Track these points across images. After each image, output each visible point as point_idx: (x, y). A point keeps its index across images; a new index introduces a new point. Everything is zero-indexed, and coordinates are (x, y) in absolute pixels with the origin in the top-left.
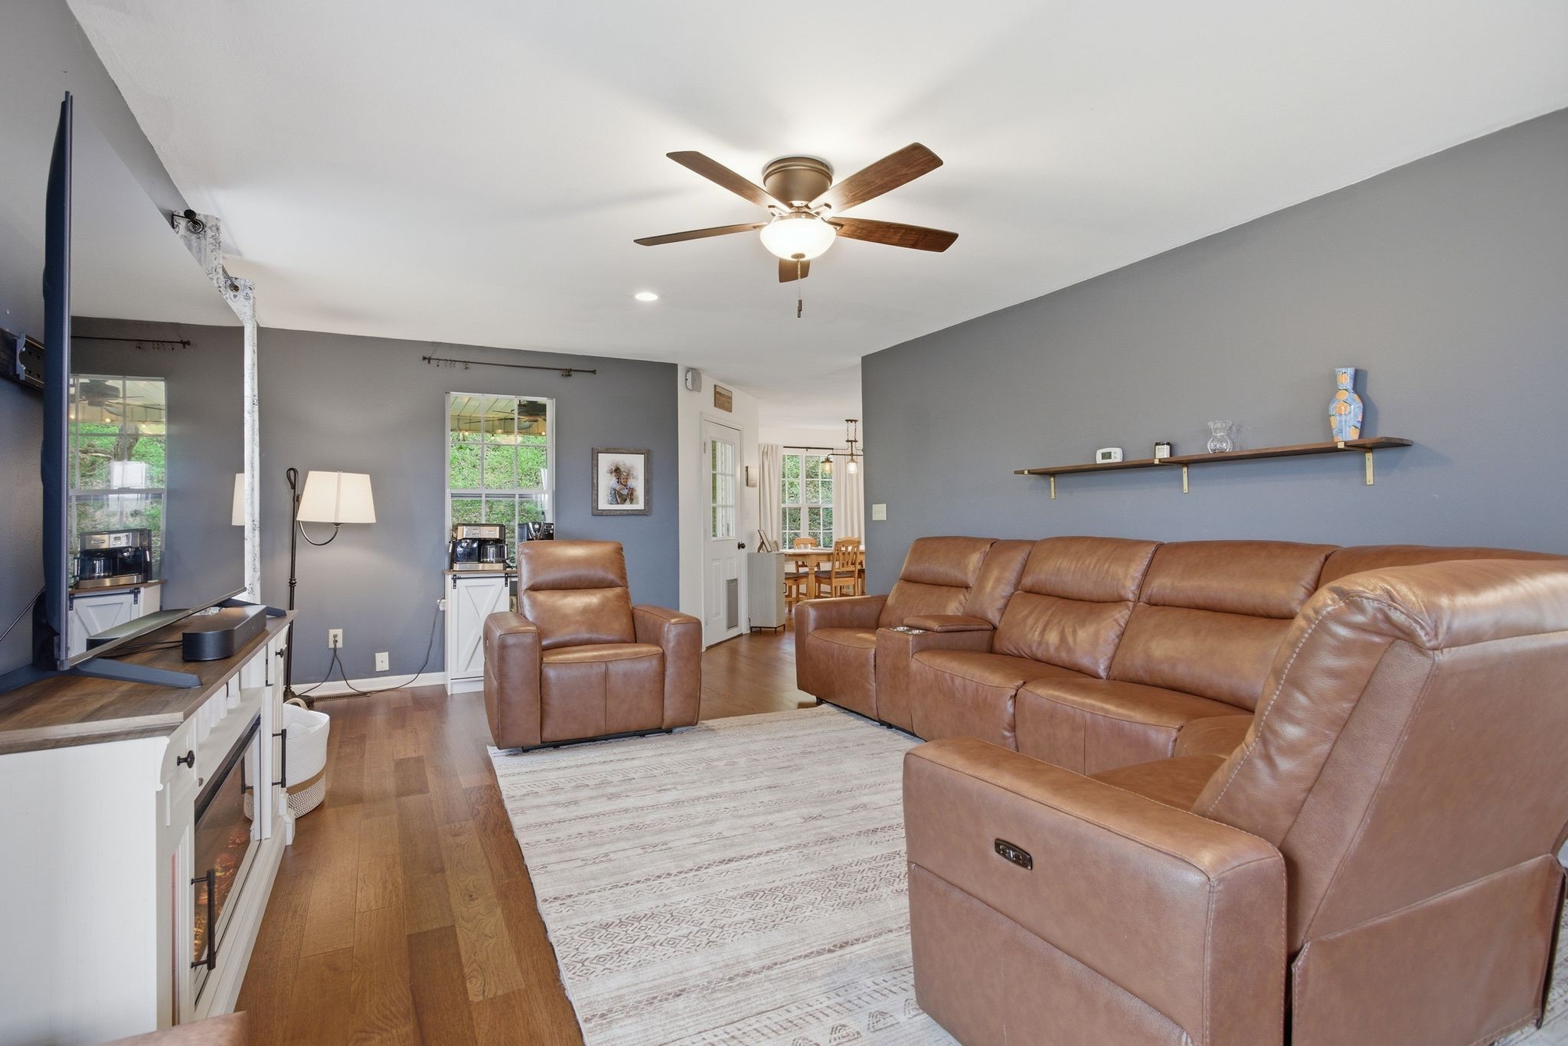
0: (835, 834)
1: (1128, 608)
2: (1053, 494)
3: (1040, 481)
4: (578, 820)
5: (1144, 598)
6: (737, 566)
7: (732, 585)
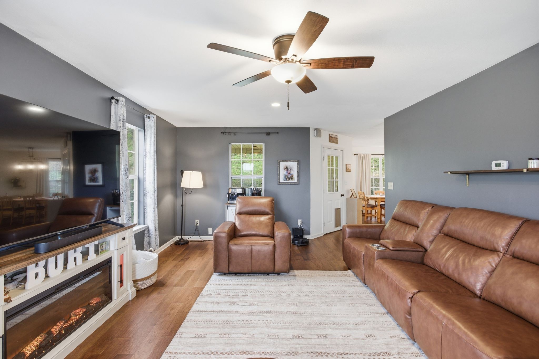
0: (300, 351)
1: (499, 256)
2: (468, 184)
3: (462, 177)
4: (212, 312)
5: (509, 252)
6: (341, 203)
7: (338, 211)
